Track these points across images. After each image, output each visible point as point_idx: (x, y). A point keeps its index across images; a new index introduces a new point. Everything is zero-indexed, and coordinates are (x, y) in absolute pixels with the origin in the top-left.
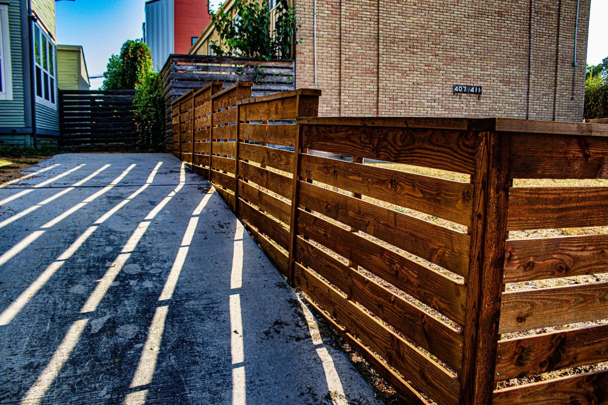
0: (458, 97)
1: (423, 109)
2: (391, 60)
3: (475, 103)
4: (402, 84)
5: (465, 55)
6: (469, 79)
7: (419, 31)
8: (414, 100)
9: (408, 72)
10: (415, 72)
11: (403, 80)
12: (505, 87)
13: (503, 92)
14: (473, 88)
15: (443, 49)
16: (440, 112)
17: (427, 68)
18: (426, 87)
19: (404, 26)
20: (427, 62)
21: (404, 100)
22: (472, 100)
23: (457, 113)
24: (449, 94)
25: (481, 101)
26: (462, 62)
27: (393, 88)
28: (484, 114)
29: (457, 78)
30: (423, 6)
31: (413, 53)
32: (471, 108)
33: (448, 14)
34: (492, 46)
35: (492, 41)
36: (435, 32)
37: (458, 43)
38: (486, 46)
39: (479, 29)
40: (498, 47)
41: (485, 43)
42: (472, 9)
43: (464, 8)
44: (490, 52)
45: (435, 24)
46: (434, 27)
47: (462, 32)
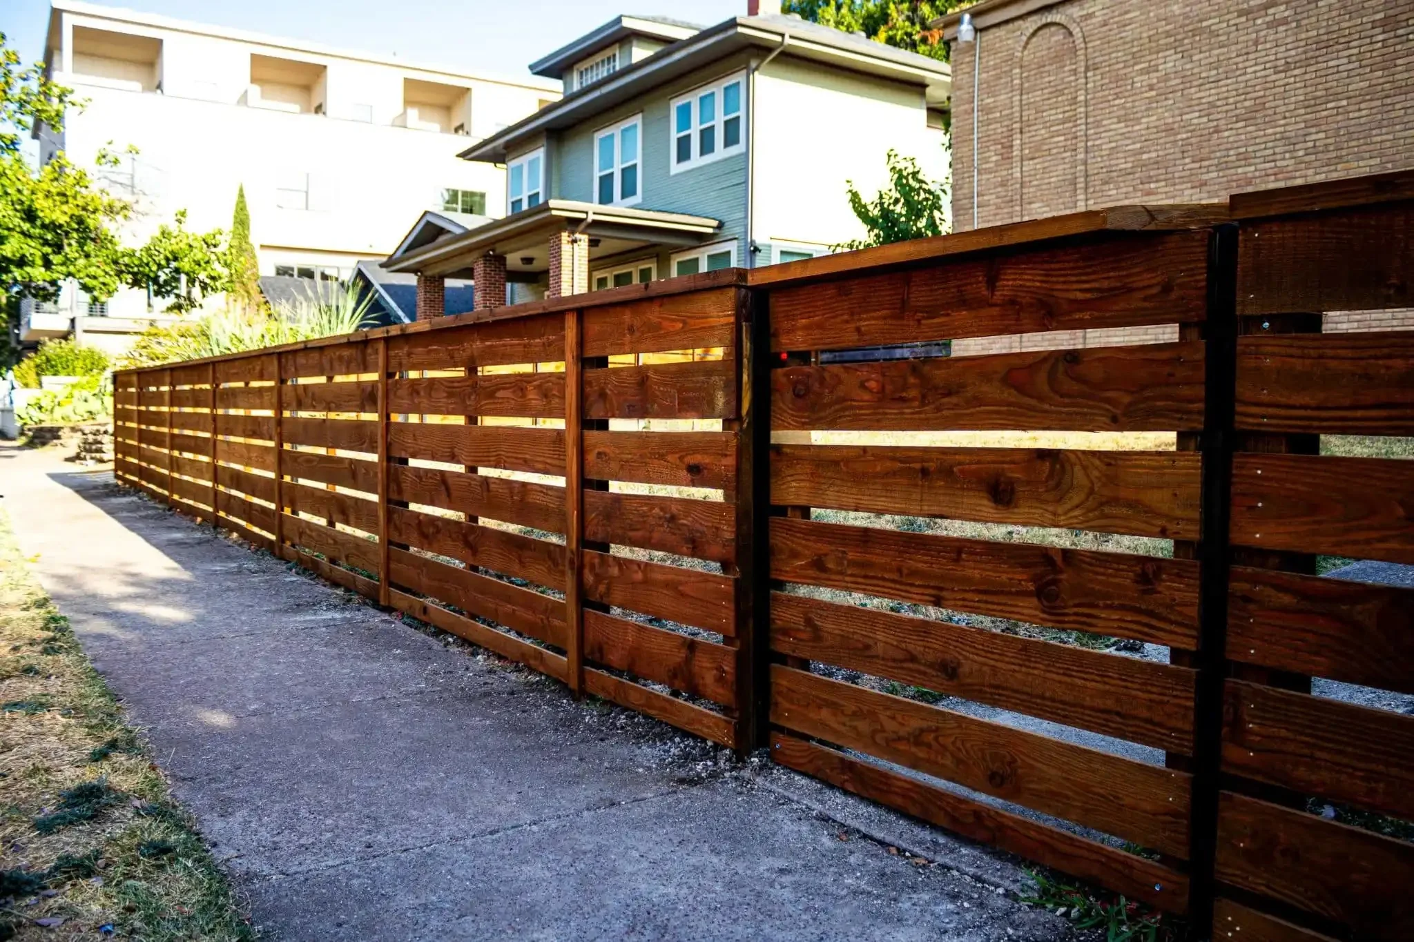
5: (1279, 164)
7: (1161, 141)
15: (1217, 165)
19: (1130, 141)
30: (1169, 84)
31: (1149, 193)
33: (1229, 81)
34: (1362, 120)
35: (1363, 106)
36: (1199, 133)
37: (1258, 141)
38: (1344, 124)
39: (1320, 87)
40: (1385, 116)
41: (1339, 118)
42: (1296, 44)
43: (1273, 51)
44: (1355, 136)
45: (1197, 114)
46: (1195, 121)
47: (1270, 112)
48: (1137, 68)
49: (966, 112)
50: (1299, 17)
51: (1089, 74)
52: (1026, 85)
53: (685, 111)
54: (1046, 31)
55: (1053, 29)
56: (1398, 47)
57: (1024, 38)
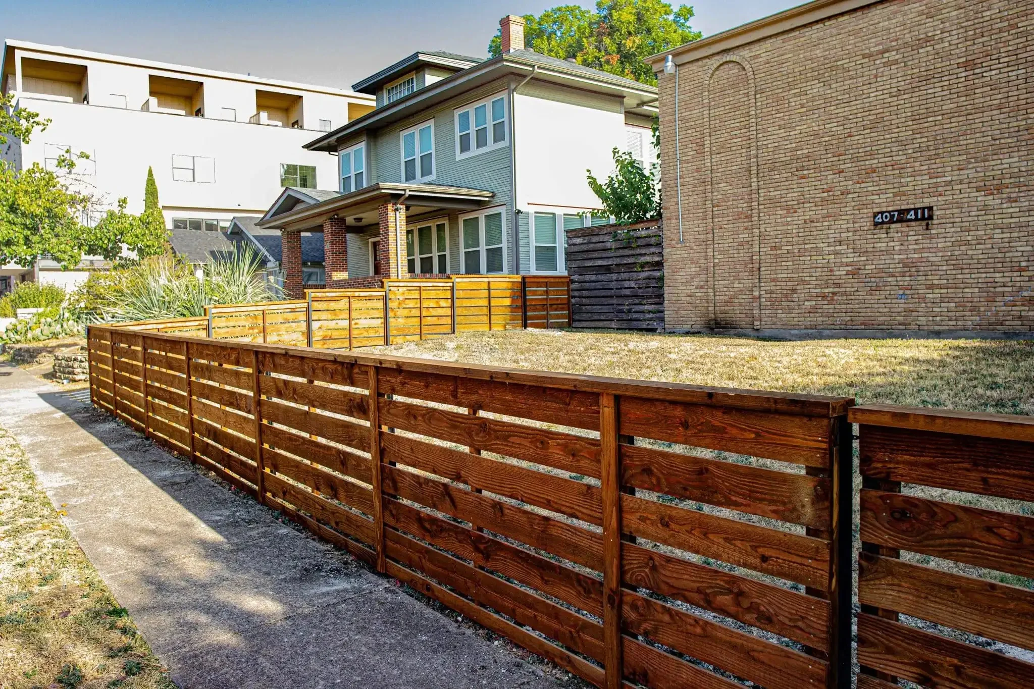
0: (884, 231)
1: (821, 257)
2: (772, 194)
3: (920, 237)
4: (788, 225)
5: (894, 158)
6: (903, 198)
7: (811, 142)
8: (806, 246)
9: (796, 207)
10: (806, 205)
11: (789, 219)
12: (991, 197)
13: (985, 208)
14: (912, 212)
15: (850, 159)
16: (851, 260)
17: (826, 194)
18: (826, 224)
19: (788, 142)
20: (825, 186)
21: (791, 247)
22: (911, 233)
23: (883, 257)
24: (866, 228)
25: (933, 232)
26: (889, 173)
27: (776, 233)
28: (941, 254)
29: (880, 201)
30: (815, 103)
31: (802, 178)
32: (911, 247)
33: (858, 102)
34: (953, 130)
35: (953, 120)
36: (837, 137)
37: (879, 143)
38: (940, 132)
39: (922, 107)
40: (969, 127)
41: (936, 128)
42: (905, 78)
43: (888, 82)
44: (949, 140)
45: (835, 124)
46: (834, 129)
47: (887, 123)
48: (791, 92)
49: (670, 122)
50: (906, 60)
51: (758, 96)
52: (712, 103)
53: (465, 117)
54: (725, 66)
55: (731, 65)
56: (976, 81)
57: (711, 71)
